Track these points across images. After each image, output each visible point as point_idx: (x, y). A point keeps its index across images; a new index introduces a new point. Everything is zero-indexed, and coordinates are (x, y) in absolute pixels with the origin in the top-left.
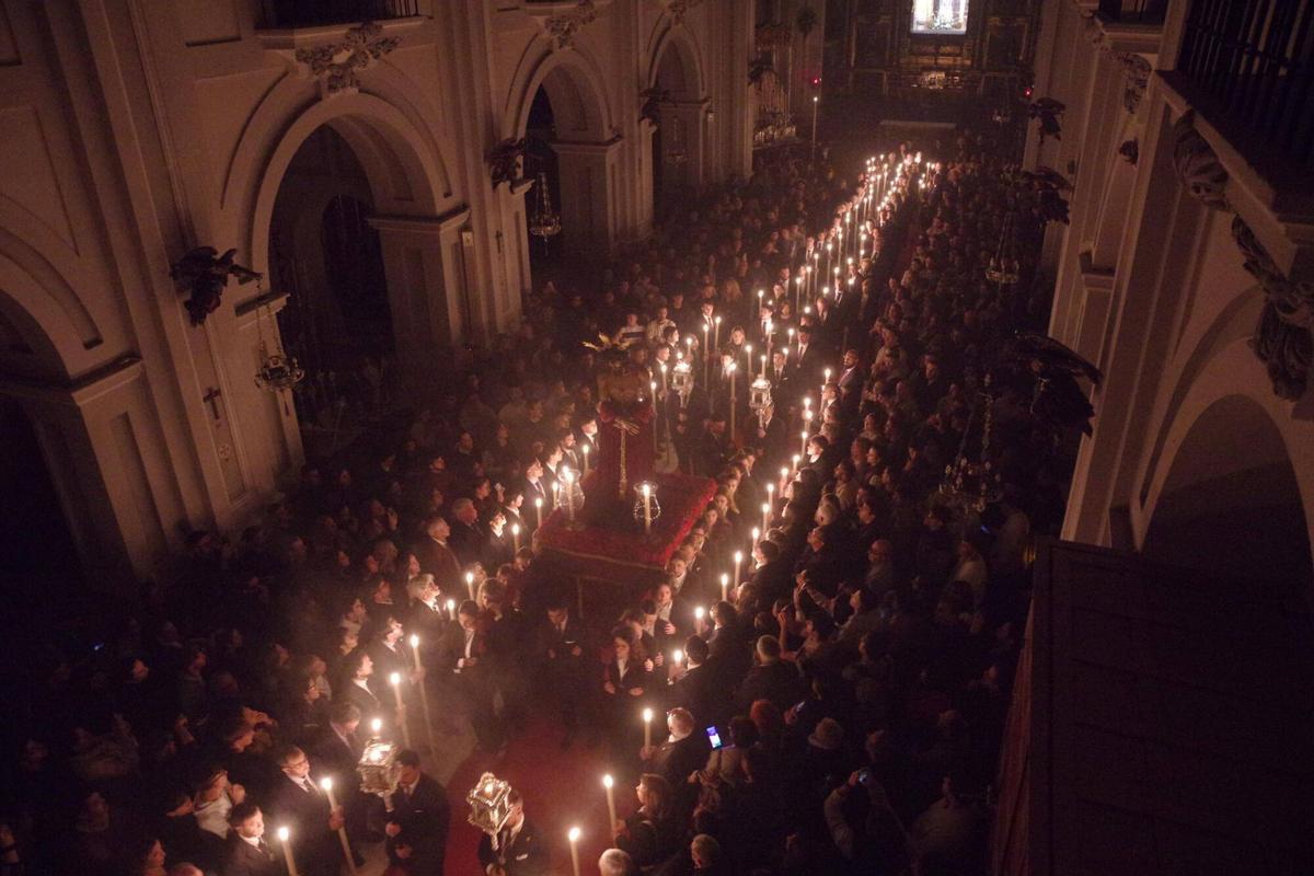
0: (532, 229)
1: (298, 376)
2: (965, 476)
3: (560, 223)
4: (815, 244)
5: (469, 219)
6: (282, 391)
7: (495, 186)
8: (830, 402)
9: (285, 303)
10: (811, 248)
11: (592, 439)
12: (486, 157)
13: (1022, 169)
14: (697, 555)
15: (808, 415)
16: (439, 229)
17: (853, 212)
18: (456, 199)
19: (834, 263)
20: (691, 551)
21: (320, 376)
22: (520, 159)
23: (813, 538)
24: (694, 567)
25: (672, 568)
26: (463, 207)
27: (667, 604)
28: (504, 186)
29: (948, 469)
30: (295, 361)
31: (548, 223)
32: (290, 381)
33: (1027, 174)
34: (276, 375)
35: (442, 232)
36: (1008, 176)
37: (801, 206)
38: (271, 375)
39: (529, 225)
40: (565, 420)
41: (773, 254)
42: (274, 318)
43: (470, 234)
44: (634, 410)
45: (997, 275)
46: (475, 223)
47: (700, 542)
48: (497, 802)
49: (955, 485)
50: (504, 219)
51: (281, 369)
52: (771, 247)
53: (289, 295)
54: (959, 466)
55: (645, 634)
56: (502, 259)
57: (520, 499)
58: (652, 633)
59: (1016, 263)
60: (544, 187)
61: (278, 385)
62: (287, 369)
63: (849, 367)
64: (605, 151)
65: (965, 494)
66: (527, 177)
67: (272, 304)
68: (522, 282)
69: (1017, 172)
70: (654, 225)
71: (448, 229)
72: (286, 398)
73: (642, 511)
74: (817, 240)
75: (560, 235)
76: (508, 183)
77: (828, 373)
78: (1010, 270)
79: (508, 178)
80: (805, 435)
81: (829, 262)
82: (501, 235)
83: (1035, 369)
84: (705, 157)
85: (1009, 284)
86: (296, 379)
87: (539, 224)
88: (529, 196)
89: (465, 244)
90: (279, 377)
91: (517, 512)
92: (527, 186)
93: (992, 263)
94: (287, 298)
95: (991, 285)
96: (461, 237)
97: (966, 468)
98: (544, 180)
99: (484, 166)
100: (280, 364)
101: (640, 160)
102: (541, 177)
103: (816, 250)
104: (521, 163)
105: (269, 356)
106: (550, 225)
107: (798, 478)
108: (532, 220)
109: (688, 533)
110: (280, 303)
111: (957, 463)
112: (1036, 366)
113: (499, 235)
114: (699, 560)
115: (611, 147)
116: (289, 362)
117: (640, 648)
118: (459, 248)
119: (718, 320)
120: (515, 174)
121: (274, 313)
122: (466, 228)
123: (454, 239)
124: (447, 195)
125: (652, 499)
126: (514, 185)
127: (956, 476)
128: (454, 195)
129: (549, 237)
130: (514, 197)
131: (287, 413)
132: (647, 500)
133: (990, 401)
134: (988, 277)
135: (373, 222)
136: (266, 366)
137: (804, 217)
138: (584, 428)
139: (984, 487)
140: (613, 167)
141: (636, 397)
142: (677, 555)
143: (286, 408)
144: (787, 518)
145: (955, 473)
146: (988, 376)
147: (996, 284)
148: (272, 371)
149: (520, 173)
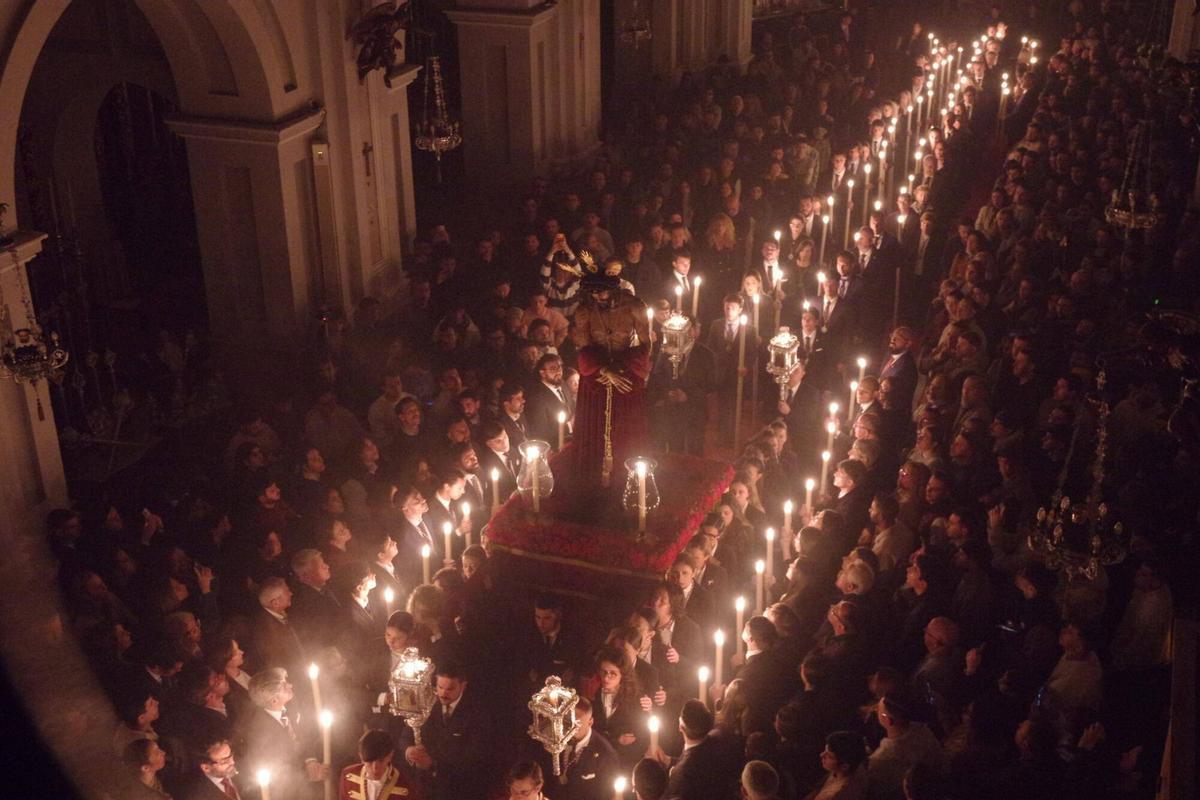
0: (419, 141)
1: (59, 361)
2: (1067, 526)
3: (461, 133)
4: (846, 165)
5: (323, 124)
6: (34, 383)
7: (362, 75)
8: (865, 407)
9: (39, 249)
10: (841, 172)
11: (503, 458)
12: (349, 32)
13: (1166, 51)
14: (707, 563)
15: (832, 428)
16: (277, 139)
17: (903, 118)
18: (302, 94)
19: (874, 194)
20: (700, 556)
21: (92, 359)
22: (400, 35)
23: (835, 614)
24: (705, 578)
25: (676, 576)
26: (313, 107)
27: (667, 625)
28: (375, 76)
29: (1041, 514)
30: (55, 337)
31: (441, 133)
32: (46, 368)
33: (1173, 62)
34: (25, 358)
35: (281, 143)
36: (1145, 63)
37: (824, 108)
38: (17, 358)
39: (413, 135)
40: (460, 432)
41: (780, 180)
42: (23, 271)
43: (325, 146)
44: (624, 359)
45: (1122, 215)
46: (331, 130)
47: (713, 545)
48: (562, 710)
49: (1052, 538)
50: (376, 123)
51: (32, 350)
52: (778, 171)
53: (46, 236)
54: (1058, 509)
55: (640, 661)
56: (371, 184)
57: (393, 550)
58: (648, 660)
59: (1152, 197)
60: (437, 79)
61: (25, 373)
62: (43, 349)
63: (896, 352)
64: (530, 23)
65: (1066, 552)
66: (411, 61)
67: (20, 249)
68: (402, 222)
69: (1157, 56)
70: (602, 136)
71: (290, 141)
72: (39, 393)
73: (635, 498)
74: (849, 158)
75: (459, 149)
76: (383, 71)
77: (862, 363)
78: (1142, 206)
79: (383, 64)
80: (826, 456)
81: (867, 192)
82: (371, 149)
83: (1175, 365)
84: (680, 34)
85: (1142, 229)
86: (55, 365)
87: (428, 134)
88: (413, 91)
89: (316, 162)
90: (29, 362)
91: (390, 569)
92: (412, 75)
93: (1114, 196)
94: (43, 241)
95: (1113, 230)
96: (310, 152)
97: (1068, 512)
98: (436, 66)
99: (347, 47)
100: (32, 342)
101: (582, 37)
102: (431, 63)
103: (848, 174)
104: (402, 41)
105: (15, 329)
106: (445, 135)
107: (814, 522)
108: (418, 128)
109: (696, 533)
110: (31, 249)
111: (1055, 505)
112: (1176, 360)
113: (367, 150)
114: (710, 570)
115: (538, 16)
116: (45, 337)
117: (633, 678)
118: (307, 167)
119: (698, 281)
120: (394, 57)
121: (22, 263)
122: (318, 137)
123: (300, 155)
124: (290, 87)
125: (648, 479)
126: (391, 73)
127: (1053, 526)
128: (299, 88)
129: (443, 154)
130: (391, 91)
131: (42, 417)
132: (642, 483)
133: (1104, 411)
134: (1108, 218)
135: (175, 126)
136: (10, 344)
137: (827, 125)
138: (488, 443)
139: (1096, 542)
140: (540, 46)
141: (628, 340)
142: (681, 559)
143: (40, 409)
144: (795, 582)
145: (1050, 519)
146: (1102, 374)
147: (1121, 229)
148: (19, 352)
149: (400, 55)
